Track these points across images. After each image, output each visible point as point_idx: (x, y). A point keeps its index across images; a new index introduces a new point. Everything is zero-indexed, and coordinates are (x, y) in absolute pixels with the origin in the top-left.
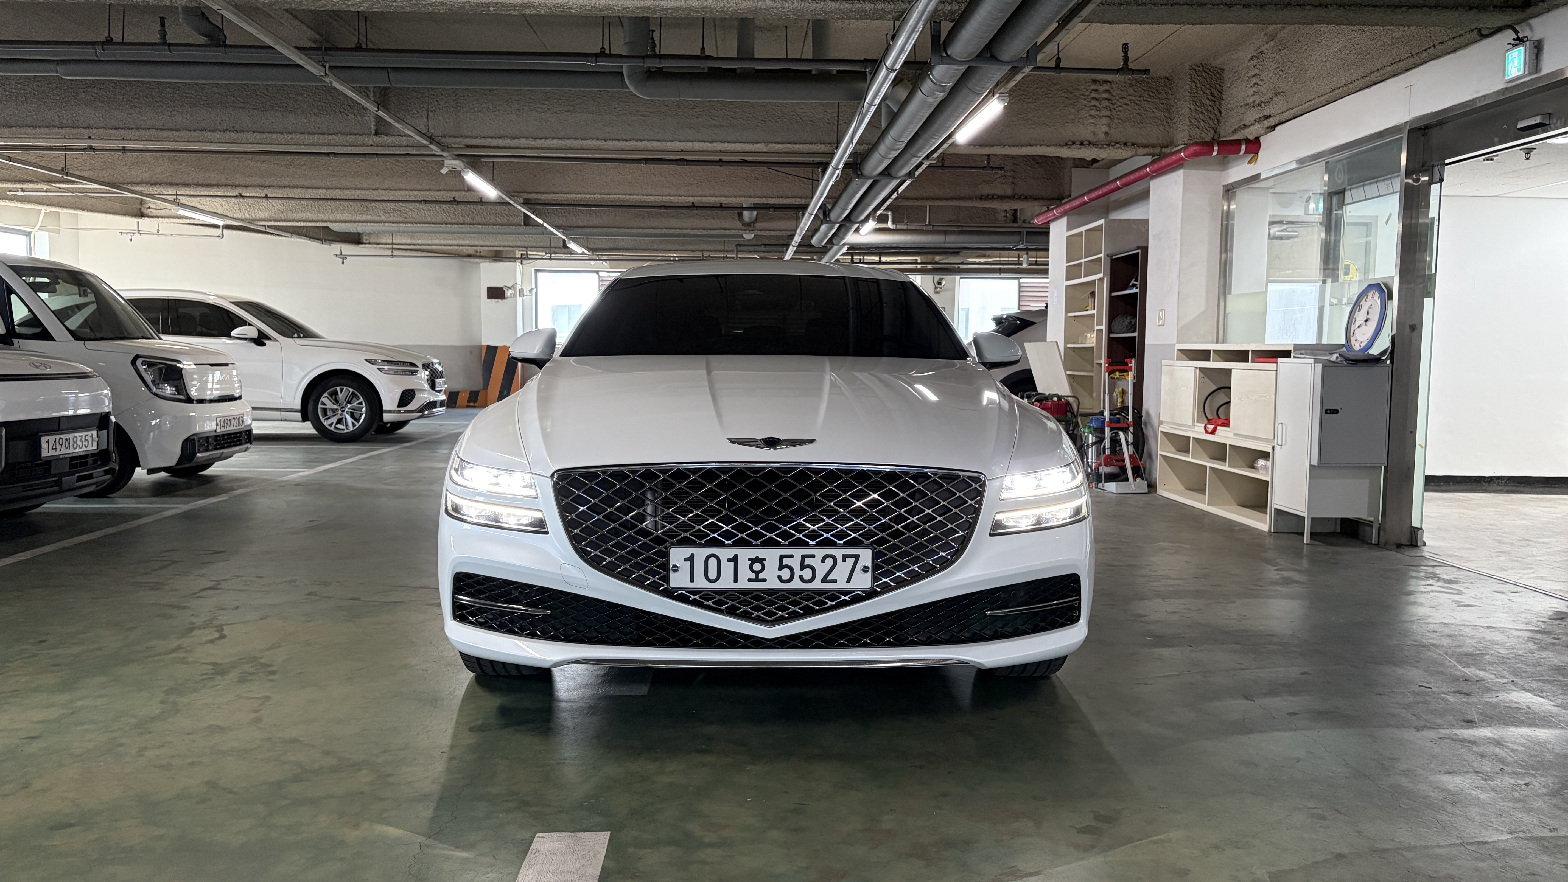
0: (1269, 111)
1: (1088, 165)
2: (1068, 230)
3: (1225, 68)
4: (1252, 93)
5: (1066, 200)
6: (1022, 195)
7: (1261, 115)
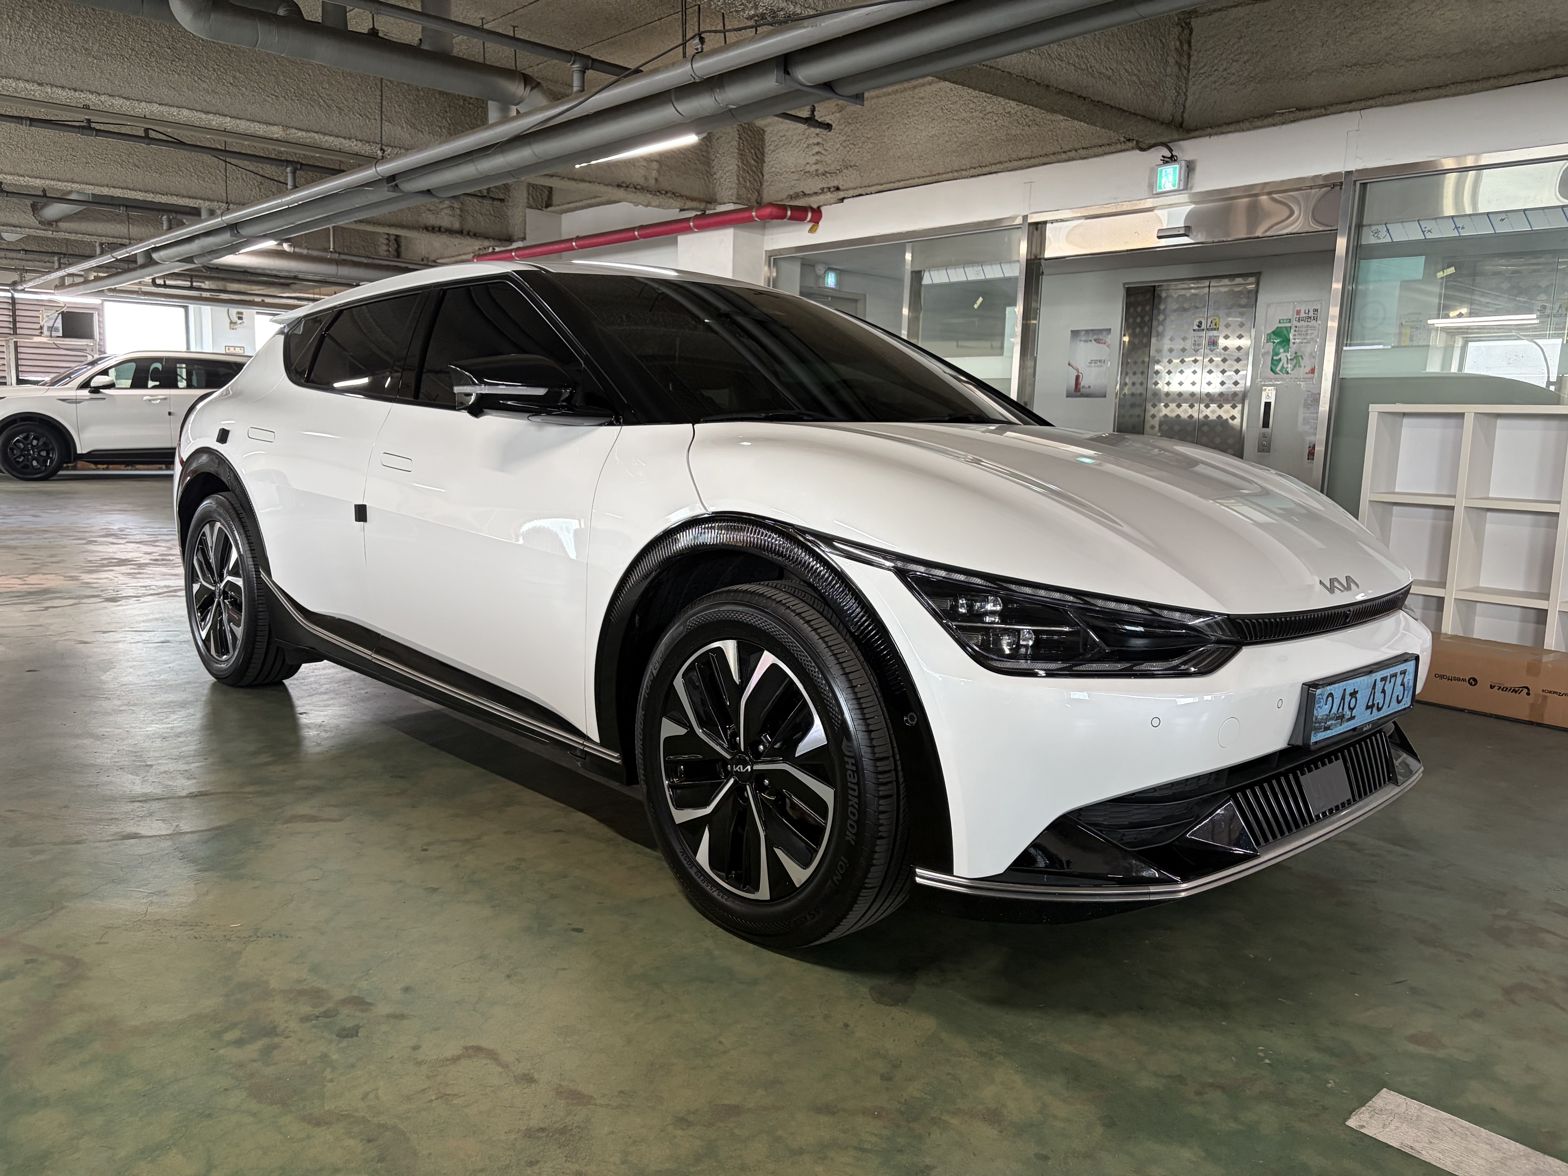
0: (836, 181)
1: (543, 208)
3: (766, 129)
4: (814, 161)
5: (522, 243)
6: (469, 231)
7: (826, 186)
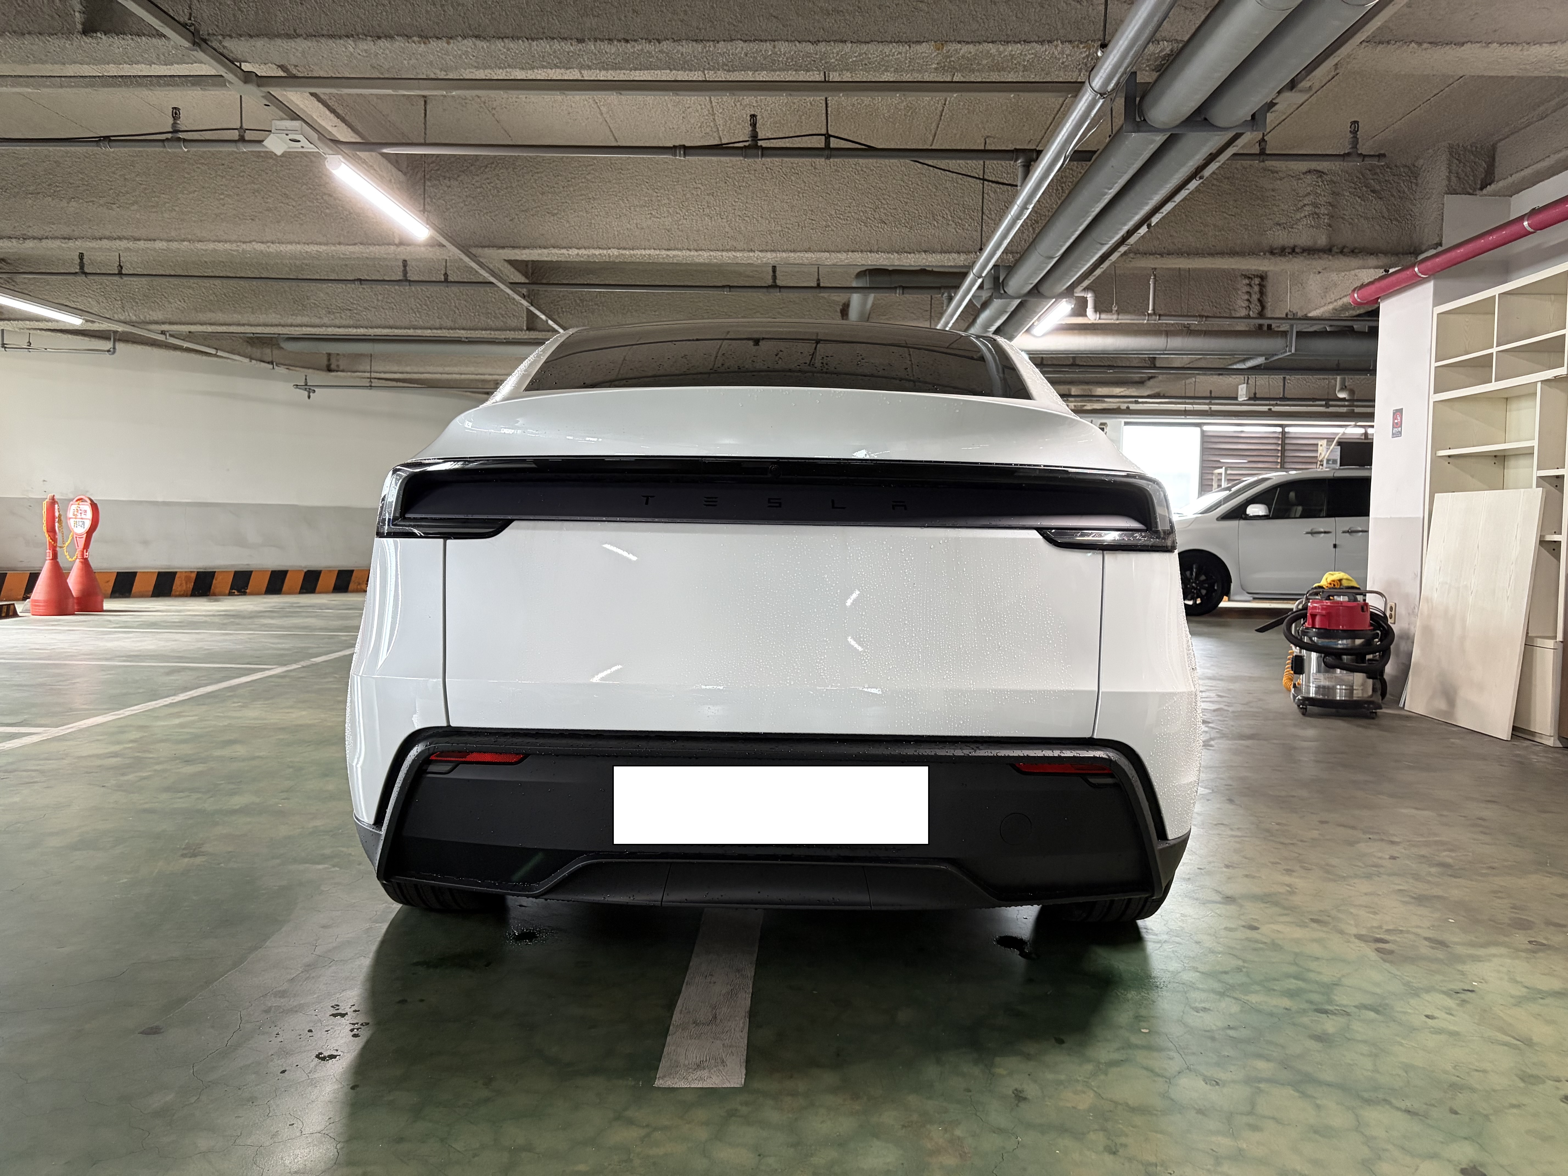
1: (1475, 190)
2: (1436, 304)
5: (1432, 252)
6: (1344, 247)
